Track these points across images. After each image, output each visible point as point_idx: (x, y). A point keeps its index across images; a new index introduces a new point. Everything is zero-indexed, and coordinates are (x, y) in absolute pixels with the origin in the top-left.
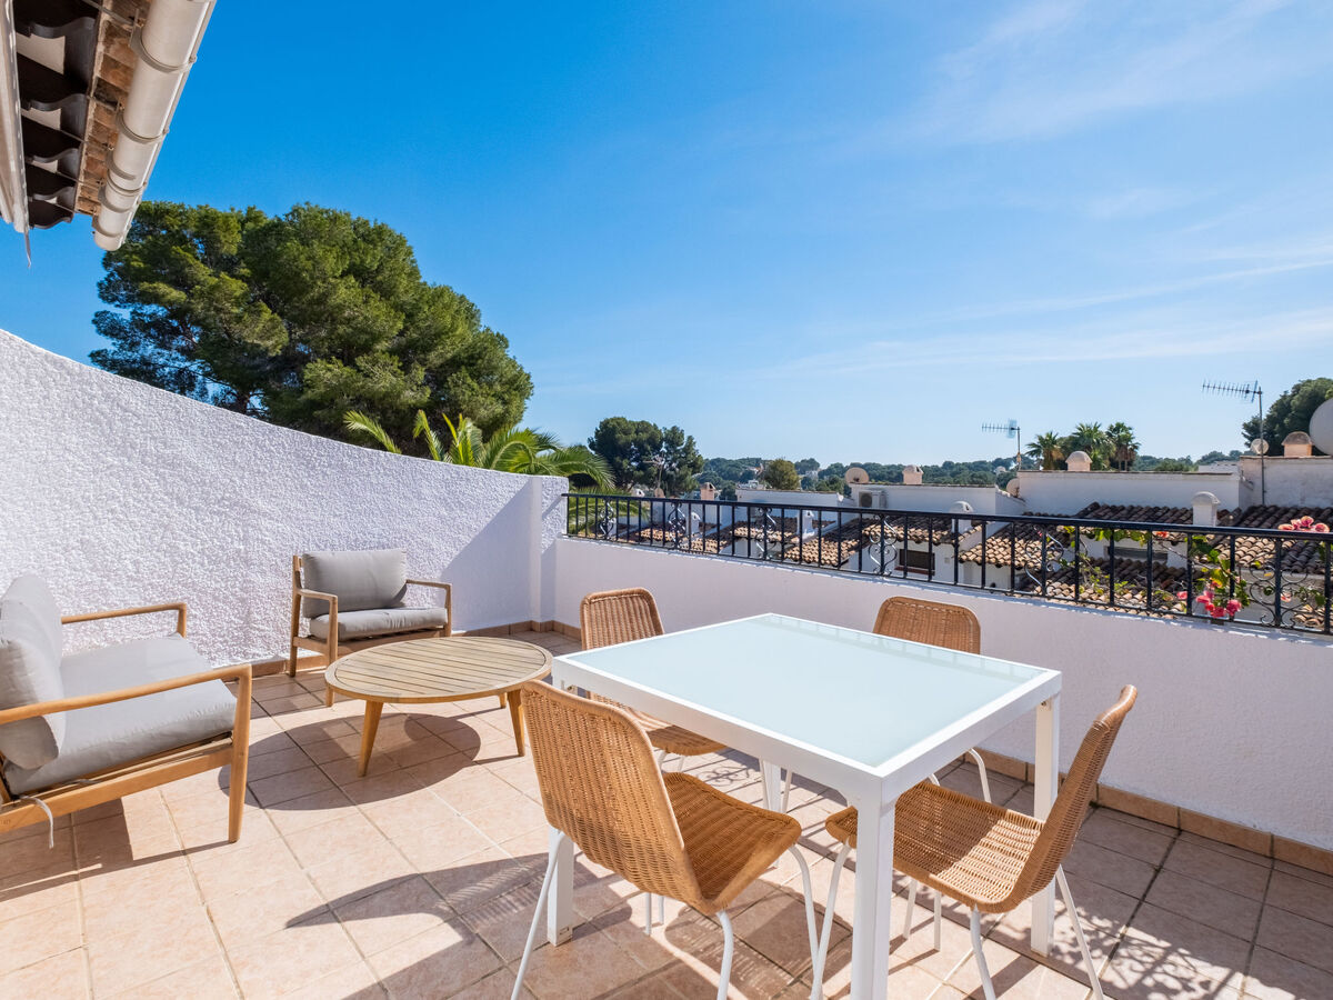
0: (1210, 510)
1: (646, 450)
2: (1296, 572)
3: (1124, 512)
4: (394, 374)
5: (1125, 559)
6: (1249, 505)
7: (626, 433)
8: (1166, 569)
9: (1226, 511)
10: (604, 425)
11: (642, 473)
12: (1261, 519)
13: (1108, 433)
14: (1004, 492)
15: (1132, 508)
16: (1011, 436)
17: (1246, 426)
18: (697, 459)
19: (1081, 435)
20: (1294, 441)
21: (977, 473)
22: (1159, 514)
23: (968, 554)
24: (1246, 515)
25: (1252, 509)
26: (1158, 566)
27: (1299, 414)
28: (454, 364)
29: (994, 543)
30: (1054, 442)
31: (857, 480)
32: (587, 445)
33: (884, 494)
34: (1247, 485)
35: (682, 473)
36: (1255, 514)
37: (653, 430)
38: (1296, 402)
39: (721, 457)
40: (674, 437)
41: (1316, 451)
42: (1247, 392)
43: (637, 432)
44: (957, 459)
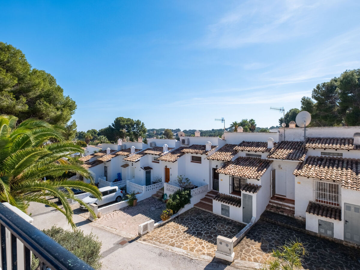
0: (272, 143)
1: (130, 127)
2: (293, 160)
3: (251, 144)
4: (11, 99)
5: (251, 157)
6: (281, 141)
7: (123, 122)
8: (261, 160)
9: (275, 143)
10: (117, 119)
11: (128, 133)
12: (284, 145)
13: (249, 122)
14: (220, 138)
15: (253, 142)
16: (222, 122)
17: (279, 120)
18: (145, 129)
19: (243, 122)
20: (291, 123)
21: (220, 132)
22: (259, 144)
23: (210, 157)
24: (281, 144)
25: (282, 142)
26: (259, 159)
27: (291, 117)
28: (40, 97)
29: (217, 153)
30: (237, 124)
31: (181, 135)
32: (112, 125)
33: (188, 139)
34: (281, 135)
35: (141, 133)
36: (283, 143)
37: (132, 121)
38: (290, 114)
39: (154, 128)
40: (138, 123)
41: (297, 126)
42: (281, 110)
43: (127, 121)
44: (215, 129)
